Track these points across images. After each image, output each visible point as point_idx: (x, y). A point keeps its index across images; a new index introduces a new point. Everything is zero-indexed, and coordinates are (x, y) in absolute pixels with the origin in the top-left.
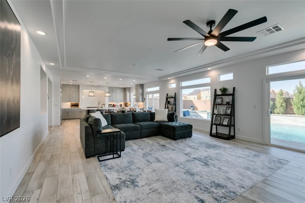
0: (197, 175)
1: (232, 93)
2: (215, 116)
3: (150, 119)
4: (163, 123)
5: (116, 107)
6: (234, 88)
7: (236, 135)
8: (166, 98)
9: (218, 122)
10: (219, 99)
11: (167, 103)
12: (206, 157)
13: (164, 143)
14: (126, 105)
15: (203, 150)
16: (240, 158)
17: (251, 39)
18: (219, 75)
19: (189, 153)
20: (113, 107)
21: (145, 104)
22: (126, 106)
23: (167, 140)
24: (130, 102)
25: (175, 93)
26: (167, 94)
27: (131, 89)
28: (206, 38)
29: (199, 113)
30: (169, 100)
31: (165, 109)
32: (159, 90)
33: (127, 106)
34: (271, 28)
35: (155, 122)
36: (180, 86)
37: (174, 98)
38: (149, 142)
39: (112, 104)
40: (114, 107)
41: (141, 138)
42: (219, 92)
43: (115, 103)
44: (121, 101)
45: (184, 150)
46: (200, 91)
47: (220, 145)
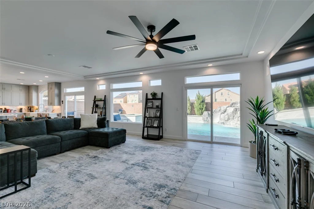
0: (140, 182)
1: (161, 98)
2: (146, 119)
3: (73, 126)
4: (92, 131)
5: (11, 112)
6: (162, 93)
7: (163, 135)
8: (93, 101)
9: (149, 125)
10: (150, 102)
11: (95, 107)
12: (143, 161)
13: (95, 153)
14: (30, 109)
15: (139, 154)
16: (171, 155)
17: (181, 52)
18: (150, 80)
19: (126, 160)
20: (4, 112)
21: (63, 107)
22: (31, 111)
23: (99, 150)
24: (38, 104)
25: (105, 96)
26: (95, 97)
27: (39, 88)
28: (148, 41)
29: (127, 117)
30: (97, 103)
31: (92, 113)
32: (84, 91)
33: (33, 112)
34: (192, 46)
35: (81, 130)
36: (111, 88)
37: (103, 101)
38: (75, 156)
39: (2, 109)
40: (8, 112)
41: (61, 153)
42: (150, 97)
43: (8, 107)
44: (21, 104)
45: (120, 157)
46: (126, 95)
47: (153, 146)
